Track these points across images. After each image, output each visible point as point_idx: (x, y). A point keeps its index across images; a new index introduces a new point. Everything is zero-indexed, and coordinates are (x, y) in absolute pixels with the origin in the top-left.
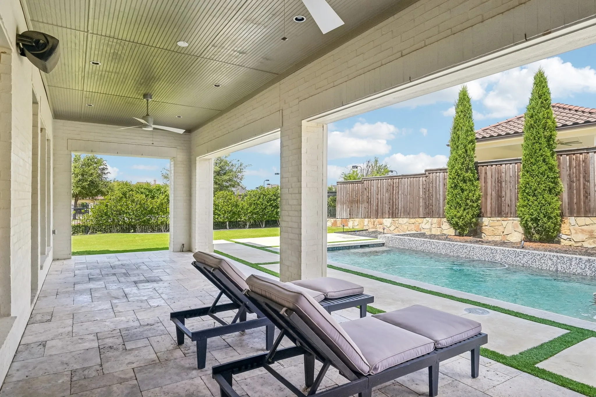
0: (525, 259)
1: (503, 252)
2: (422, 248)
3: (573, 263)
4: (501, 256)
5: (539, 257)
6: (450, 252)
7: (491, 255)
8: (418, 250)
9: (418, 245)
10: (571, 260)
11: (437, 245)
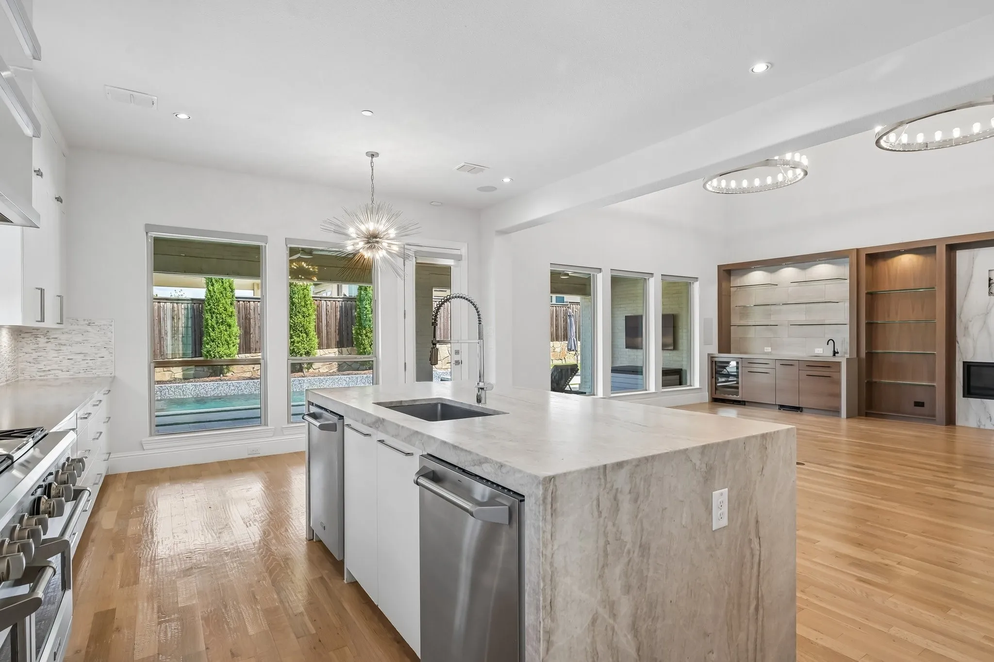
0: (327, 384)
1: (309, 381)
2: (215, 392)
3: (359, 381)
4: (308, 385)
5: (337, 380)
6: (255, 390)
7: (299, 386)
8: (209, 395)
9: (210, 390)
10: (357, 378)
11: (238, 385)
